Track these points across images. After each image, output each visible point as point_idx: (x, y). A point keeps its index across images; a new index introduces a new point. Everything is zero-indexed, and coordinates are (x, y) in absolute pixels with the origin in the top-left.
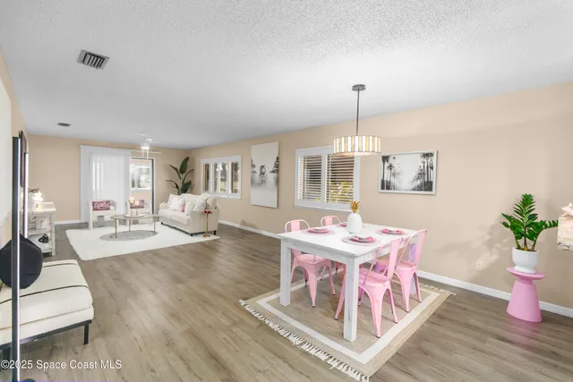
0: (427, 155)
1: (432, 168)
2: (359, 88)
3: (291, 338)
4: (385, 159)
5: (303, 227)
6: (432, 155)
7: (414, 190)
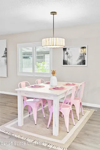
0: (83, 48)
1: (86, 54)
2: (54, 13)
3: (27, 140)
4: (65, 49)
5: (27, 85)
6: (85, 48)
7: (78, 64)
